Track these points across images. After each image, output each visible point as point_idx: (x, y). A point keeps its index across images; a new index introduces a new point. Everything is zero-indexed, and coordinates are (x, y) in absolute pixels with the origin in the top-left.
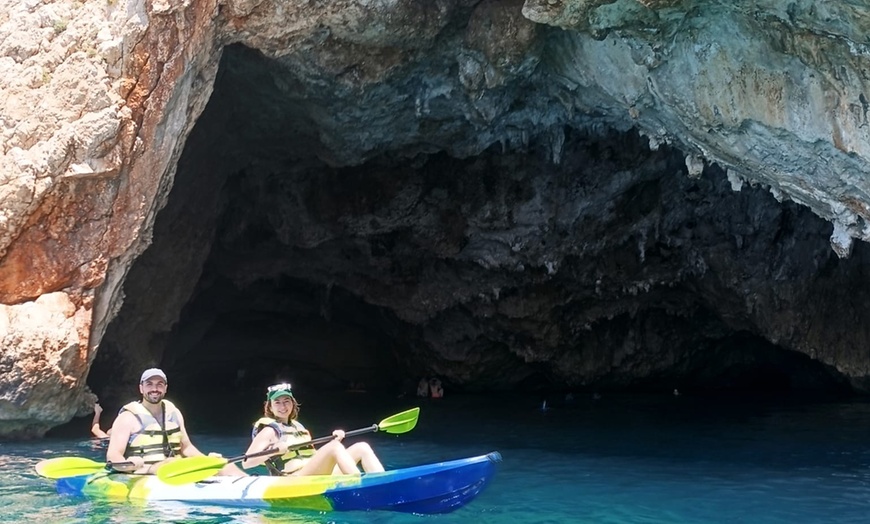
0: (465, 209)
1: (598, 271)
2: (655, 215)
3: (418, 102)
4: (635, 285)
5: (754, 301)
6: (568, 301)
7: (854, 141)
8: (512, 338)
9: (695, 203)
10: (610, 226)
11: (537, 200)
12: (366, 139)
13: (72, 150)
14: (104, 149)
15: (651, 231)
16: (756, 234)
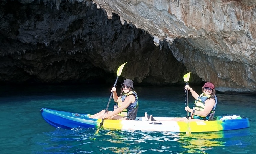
0: (19, 22)
1: (60, 46)
2: (80, 30)
4: (71, 52)
5: (105, 58)
6: (47, 55)
7: (175, 11)
8: (26, 67)
9: (92, 28)
10: (67, 32)
11: (45, 22)
15: (79, 35)
16: (108, 39)
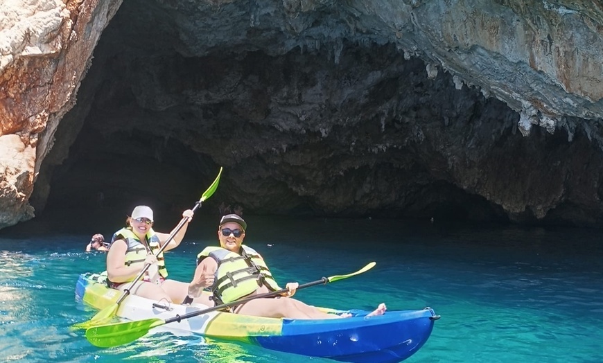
0: (269, 90)
1: (353, 137)
2: (394, 101)
3: (252, 17)
4: (377, 147)
5: (453, 160)
6: (331, 156)
7: (542, 63)
8: (290, 179)
9: (420, 94)
10: (365, 106)
11: (318, 87)
12: (211, 39)
13: (28, 37)
14: (50, 37)
15: (391, 112)
16: (457, 117)
